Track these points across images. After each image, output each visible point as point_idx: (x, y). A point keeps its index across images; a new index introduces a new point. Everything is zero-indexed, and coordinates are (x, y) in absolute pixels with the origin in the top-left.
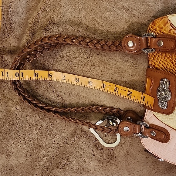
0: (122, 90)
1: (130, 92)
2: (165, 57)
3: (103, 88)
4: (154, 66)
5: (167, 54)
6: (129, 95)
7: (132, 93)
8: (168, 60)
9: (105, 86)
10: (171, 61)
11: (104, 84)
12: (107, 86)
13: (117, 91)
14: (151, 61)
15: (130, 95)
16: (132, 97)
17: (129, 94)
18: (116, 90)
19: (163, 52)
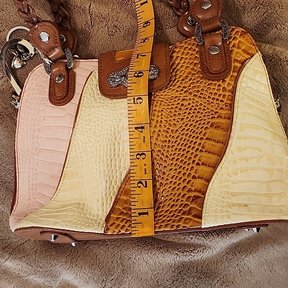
0: (145, 167)
1: (146, 182)
2: (193, 64)
3: (136, 128)
4: (174, 52)
5: (199, 66)
6: (139, 183)
7: (146, 187)
8: (189, 70)
9: (141, 130)
10: (190, 73)
11: (142, 128)
12: (142, 135)
13: (138, 156)
14: (181, 45)
15: (139, 185)
16: (138, 191)
17: (142, 183)
18: (140, 155)
19: (201, 58)
